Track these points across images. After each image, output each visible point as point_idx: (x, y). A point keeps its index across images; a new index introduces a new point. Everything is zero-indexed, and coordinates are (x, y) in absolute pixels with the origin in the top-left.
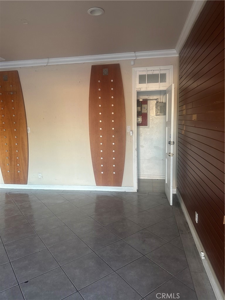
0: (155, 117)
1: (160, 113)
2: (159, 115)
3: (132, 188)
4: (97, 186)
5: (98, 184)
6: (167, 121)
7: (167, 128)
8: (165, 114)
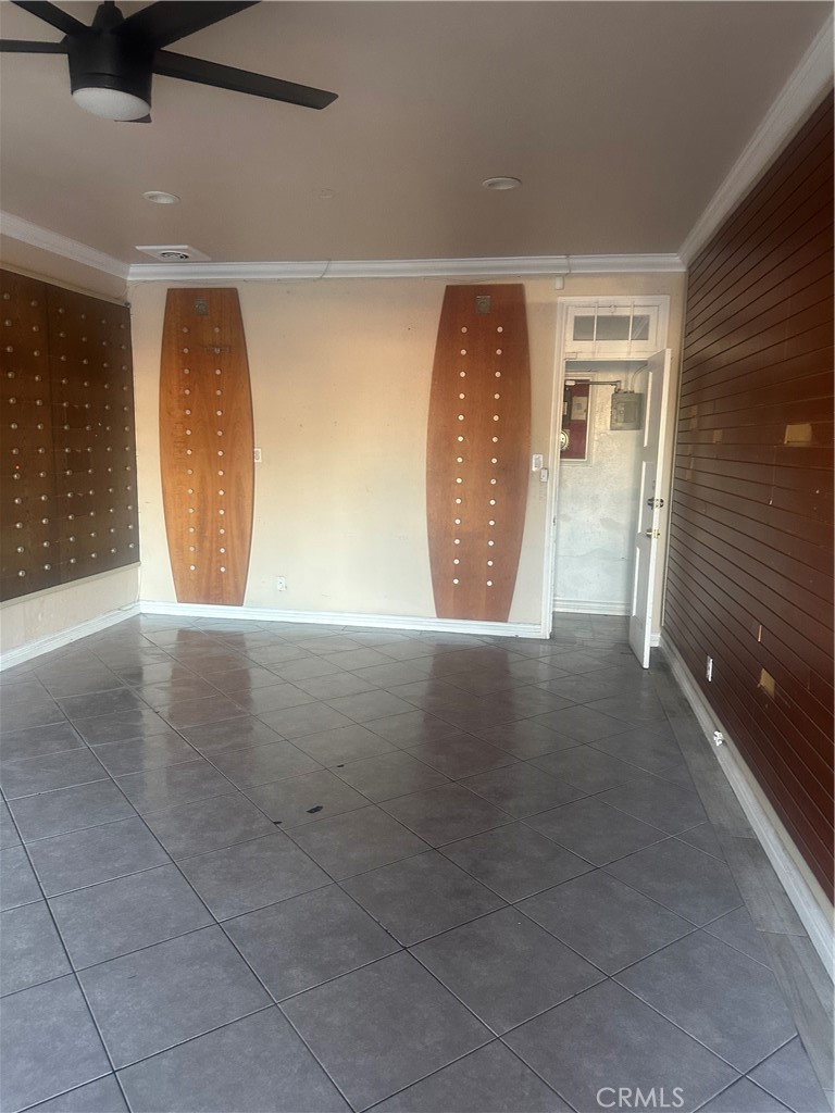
0: (609, 433)
1: (625, 421)
2: (620, 429)
3: (536, 627)
4: (438, 617)
5: (442, 613)
6: (646, 444)
7: (644, 464)
8: (639, 426)
